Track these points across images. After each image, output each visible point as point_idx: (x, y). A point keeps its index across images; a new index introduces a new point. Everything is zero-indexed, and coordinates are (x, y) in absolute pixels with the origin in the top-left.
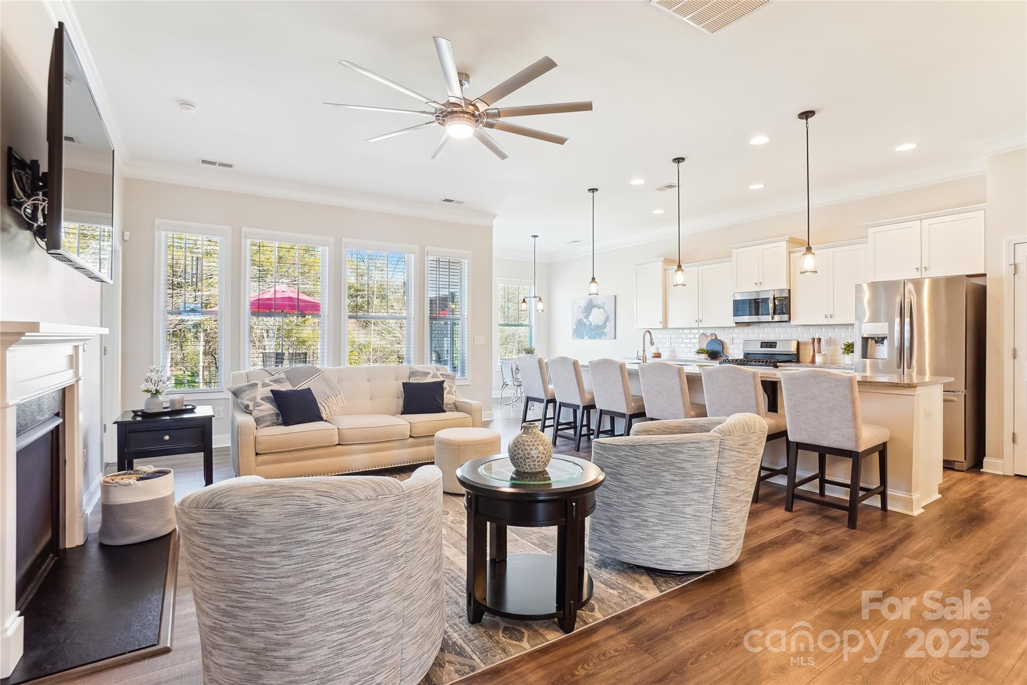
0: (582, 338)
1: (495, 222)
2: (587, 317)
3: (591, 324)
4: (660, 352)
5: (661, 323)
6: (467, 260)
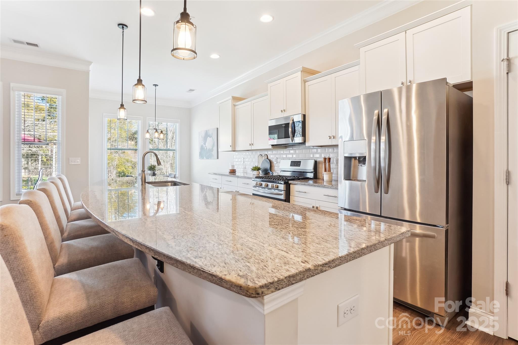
0: (203, 159)
1: (91, 67)
2: (205, 144)
3: (207, 148)
4: (235, 169)
5: (231, 147)
6: (62, 96)
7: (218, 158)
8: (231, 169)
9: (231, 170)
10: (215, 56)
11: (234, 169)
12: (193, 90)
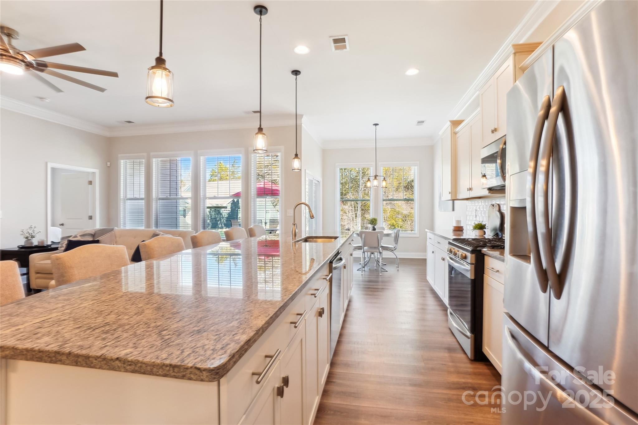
0: (442, 211)
4: (462, 226)
5: (450, 194)
6: (280, 153)
7: (453, 210)
8: (455, 225)
9: (455, 227)
10: (412, 72)
11: (459, 226)
12: (423, 122)
